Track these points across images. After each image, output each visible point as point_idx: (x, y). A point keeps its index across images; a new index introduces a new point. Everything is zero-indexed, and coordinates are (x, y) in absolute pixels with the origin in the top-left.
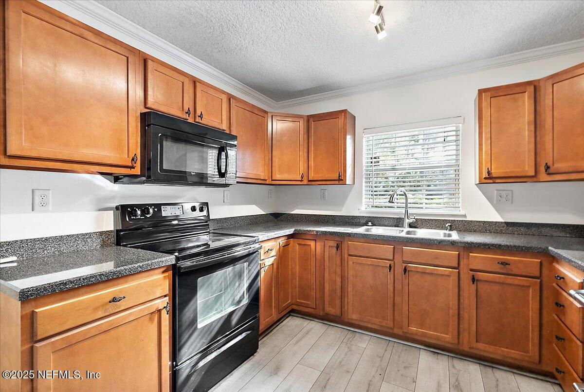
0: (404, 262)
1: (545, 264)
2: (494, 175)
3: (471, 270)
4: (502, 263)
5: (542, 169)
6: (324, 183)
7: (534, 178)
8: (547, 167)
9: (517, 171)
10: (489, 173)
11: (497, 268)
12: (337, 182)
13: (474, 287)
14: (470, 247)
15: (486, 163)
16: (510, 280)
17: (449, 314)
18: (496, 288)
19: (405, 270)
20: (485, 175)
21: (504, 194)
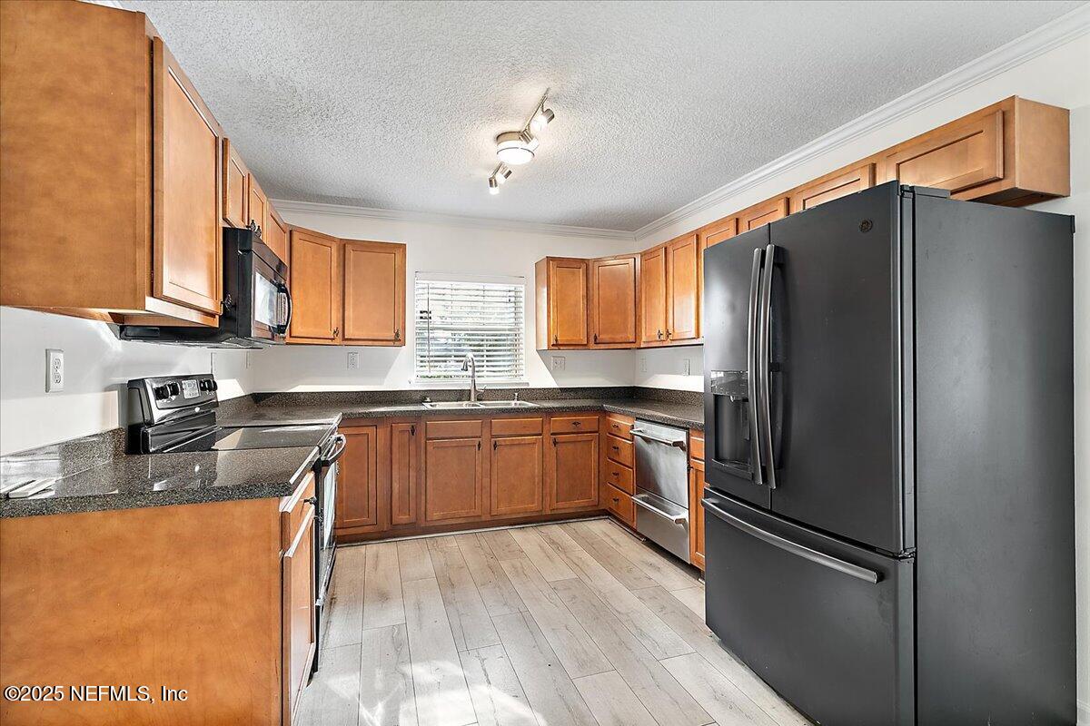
0: (493, 437)
1: (601, 419)
2: (560, 343)
3: (552, 434)
4: (574, 423)
5: (592, 339)
6: (370, 343)
7: (585, 346)
8: (596, 338)
9: (575, 340)
10: (556, 340)
11: (572, 428)
12: (392, 343)
13: (554, 449)
14: (550, 413)
15: (554, 330)
16: (580, 437)
17: (534, 482)
18: (571, 446)
19: (495, 446)
20: (553, 342)
21: (559, 360)
